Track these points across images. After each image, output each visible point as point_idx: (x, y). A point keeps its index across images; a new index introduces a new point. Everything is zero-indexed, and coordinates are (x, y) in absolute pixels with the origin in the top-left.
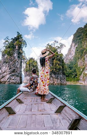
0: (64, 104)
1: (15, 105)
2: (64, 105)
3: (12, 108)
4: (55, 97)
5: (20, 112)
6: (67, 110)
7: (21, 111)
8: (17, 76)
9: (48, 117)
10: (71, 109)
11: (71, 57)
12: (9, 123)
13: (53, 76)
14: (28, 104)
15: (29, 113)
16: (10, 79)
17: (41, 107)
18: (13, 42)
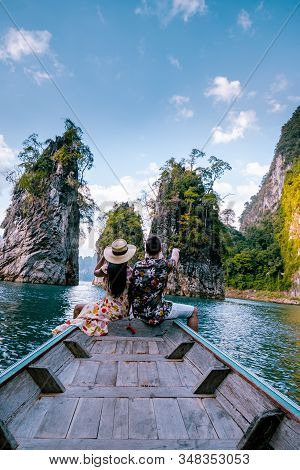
0: (226, 365)
1: (62, 363)
2: (227, 368)
3: (52, 371)
4: (194, 339)
5: (77, 388)
6: (234, 386)
7: (80, 382)
8: (56, 259)
9: (170, 406)
10: (249, 382)
11: (269, 206)
12: (40, 423)
14: (106, 362)
15: (108, 391)
16: (32, 268)
17: (147, 372)
18: (49, 153)
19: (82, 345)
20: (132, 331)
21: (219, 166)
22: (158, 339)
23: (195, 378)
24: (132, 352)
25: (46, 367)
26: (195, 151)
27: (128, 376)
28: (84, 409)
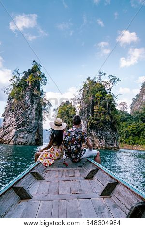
0: (115, 180)
1: (30, 183)
2: (116, 182)
3: (26, 188)
4: (98, 168)
5: (39, 196)
6: (121, 191)
7: (40, 193)
8: (29, 132)
9: (88, 203)
10: (128, 188)
13: (93, 132)
14: (53, 182)
15: (55, 197)
16: (17, 137)
17: (75, 186)
18: (25, 78)
19: (40, 173)
20: (66, 165)
21: (114, 80)
22: (79, 168)
23: (100, 188)
24: (66, 176)
25: (22, 186)
26: (101, 73)
27: (65, 188)
28: (43, 207)
